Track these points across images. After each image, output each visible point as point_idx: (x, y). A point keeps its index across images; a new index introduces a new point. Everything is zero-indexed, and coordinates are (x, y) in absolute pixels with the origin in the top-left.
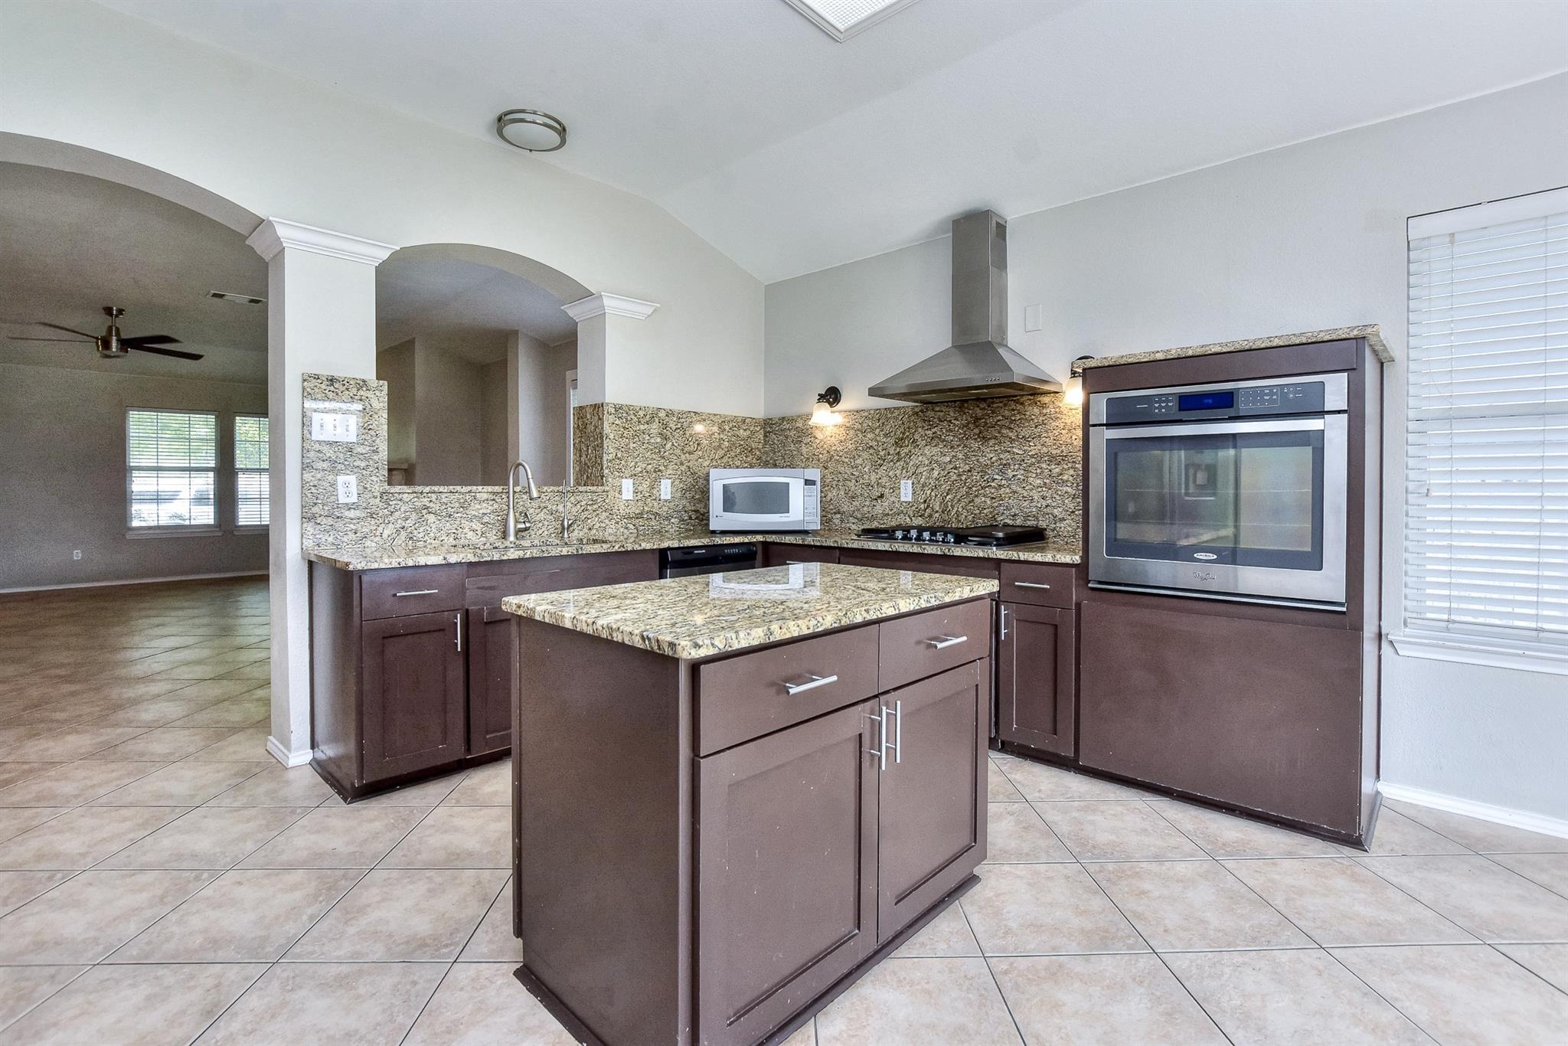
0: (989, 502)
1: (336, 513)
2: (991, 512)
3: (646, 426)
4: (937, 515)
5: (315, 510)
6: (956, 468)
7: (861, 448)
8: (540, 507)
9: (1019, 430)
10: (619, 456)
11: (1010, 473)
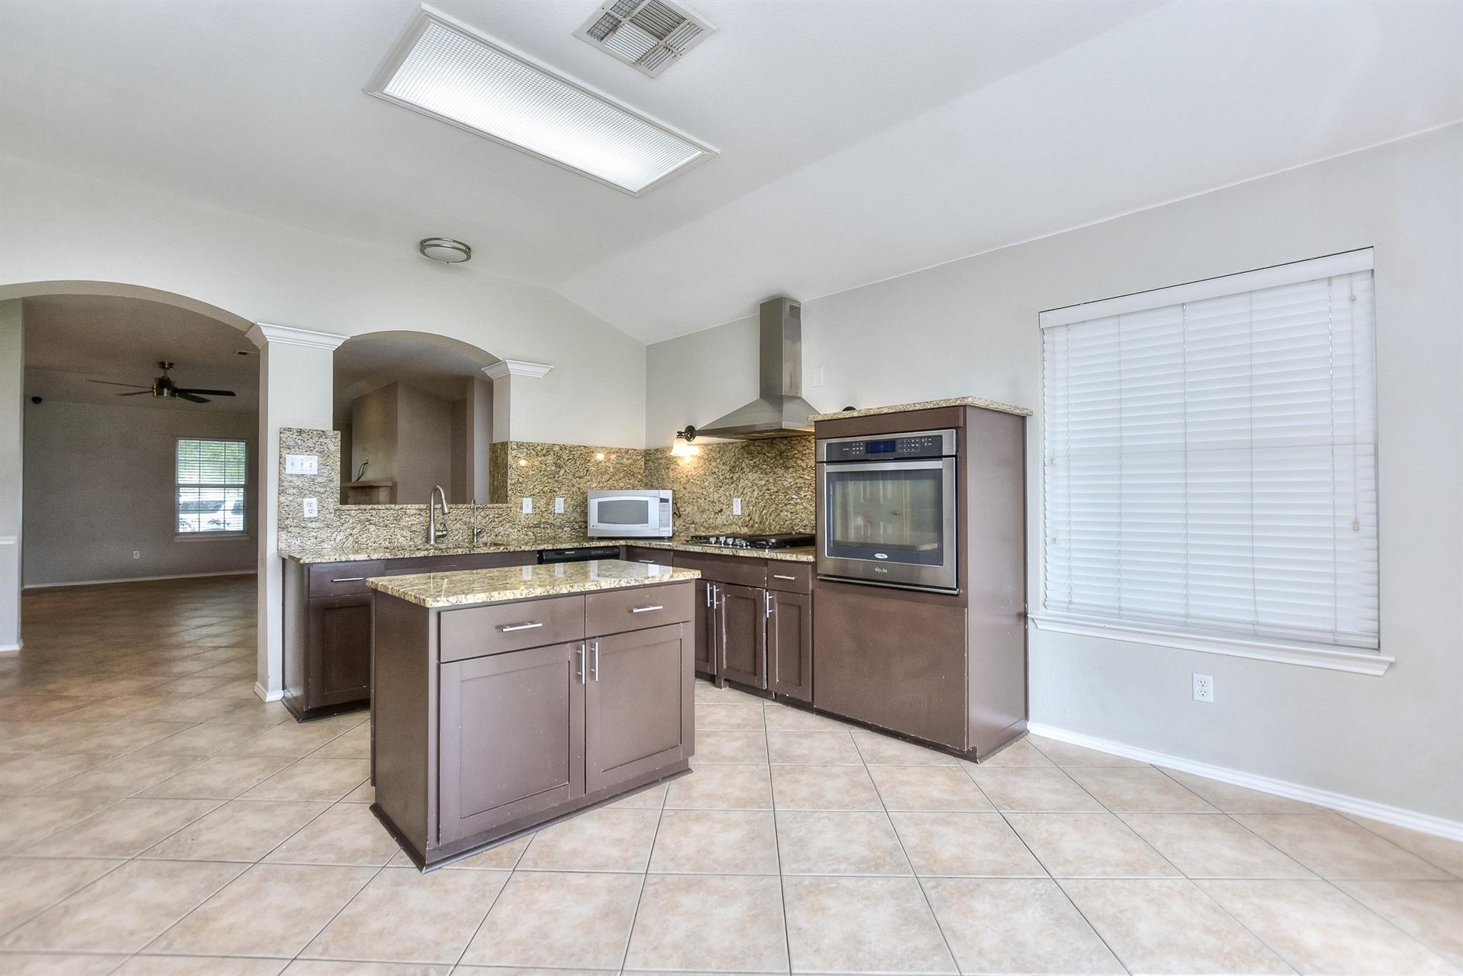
0: (789, 516)
1: (302, 524)
2: (791, 524)
3: (543, 458)
4: (757, 525)
5: (287, 522)
6: (768, 490)
7: (707, 474)
8: (456, 520)
9: (808, 461)
10: (520, 480)
11: (803, 494)
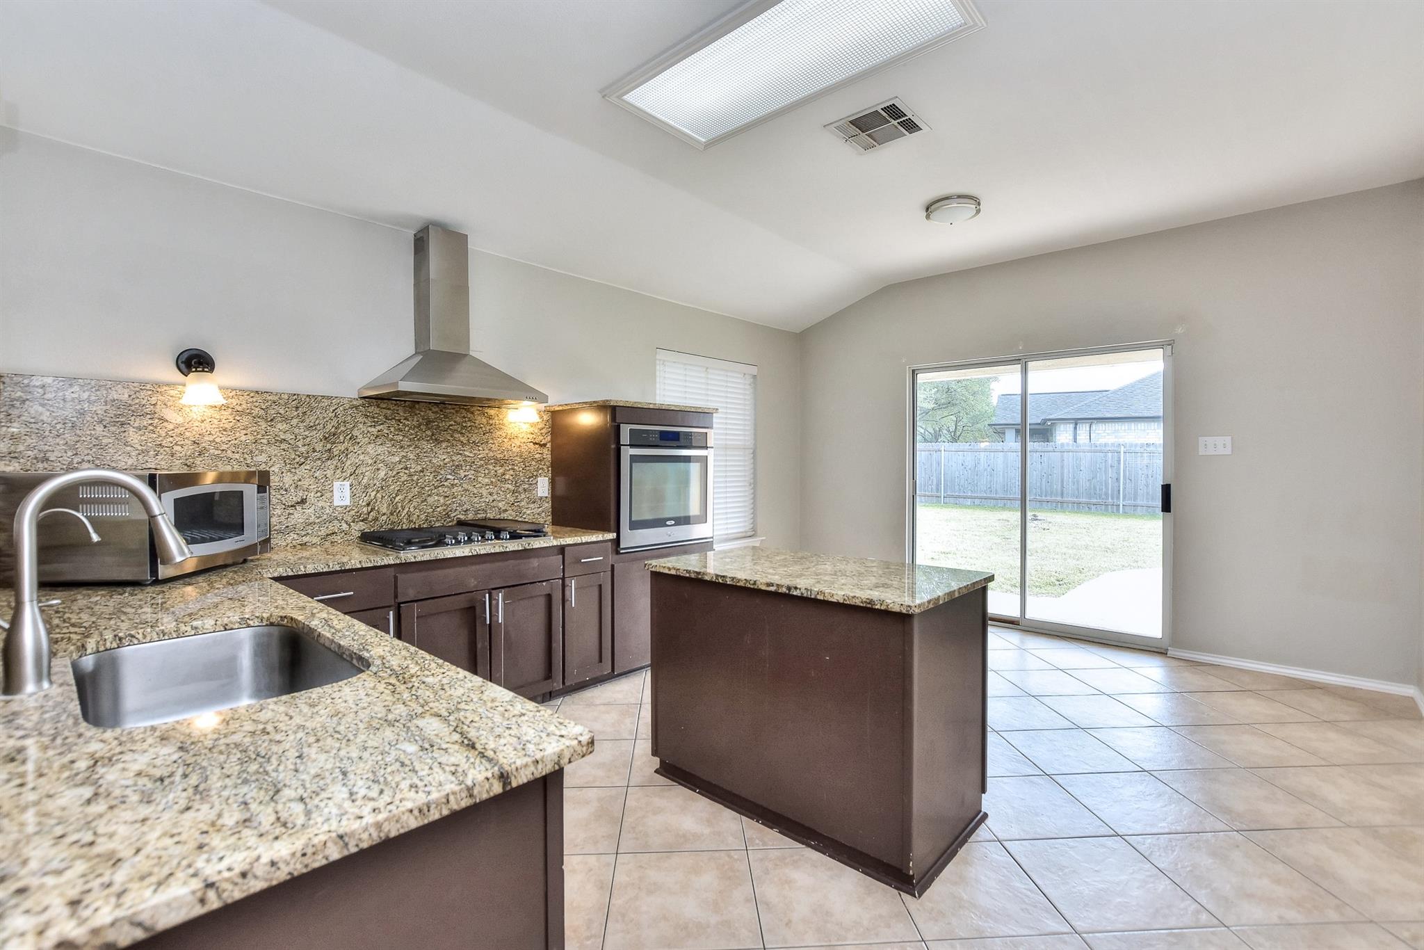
0: (442, 501)
2: (444, 510)
4: (384, 518)
6: (406, 469)
11: (462, 474)
